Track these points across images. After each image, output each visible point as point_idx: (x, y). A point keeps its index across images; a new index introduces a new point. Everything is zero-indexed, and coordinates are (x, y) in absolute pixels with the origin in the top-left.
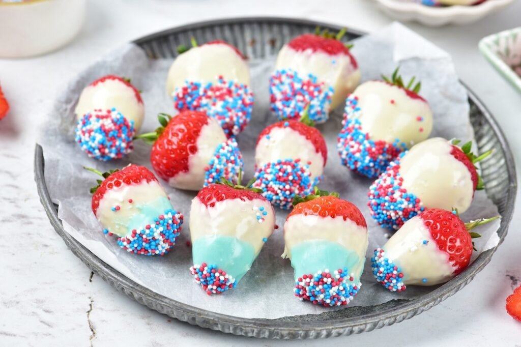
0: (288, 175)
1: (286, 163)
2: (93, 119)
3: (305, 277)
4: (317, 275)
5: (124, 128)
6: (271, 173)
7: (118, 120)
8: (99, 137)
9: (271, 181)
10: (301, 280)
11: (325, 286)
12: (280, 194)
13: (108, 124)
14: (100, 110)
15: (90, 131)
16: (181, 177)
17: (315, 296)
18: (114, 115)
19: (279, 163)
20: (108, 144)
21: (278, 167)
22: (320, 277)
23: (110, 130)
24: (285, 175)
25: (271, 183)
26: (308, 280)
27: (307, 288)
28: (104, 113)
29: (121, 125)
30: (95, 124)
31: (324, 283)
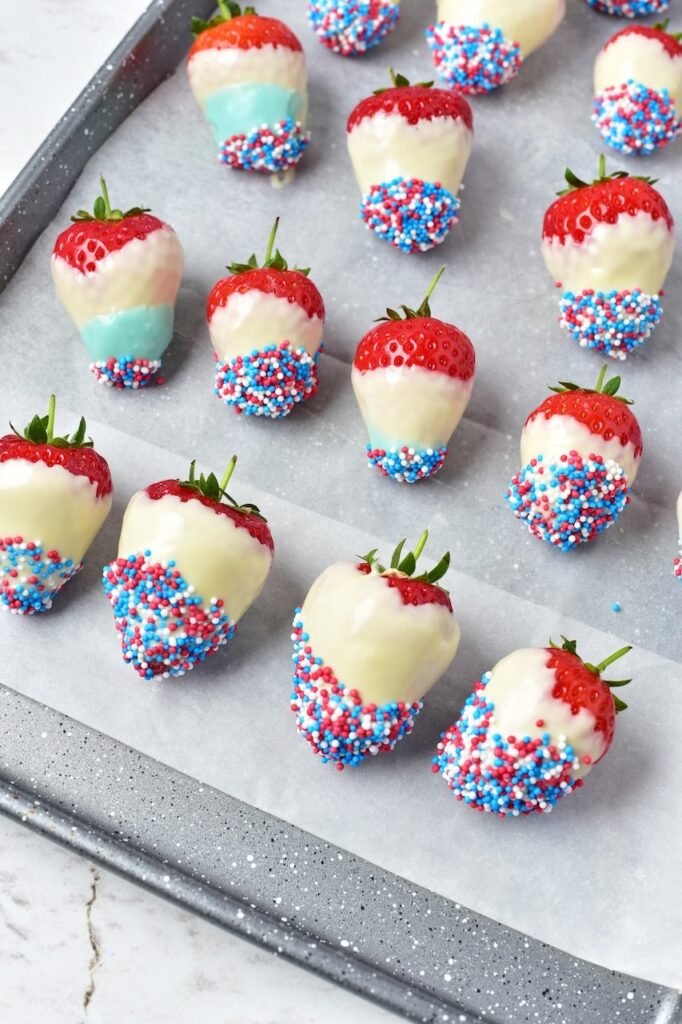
2: (606, 104)
7: (639, 96)
13: (626, 105)
14: (612, 88)
18: (633, 90)
20: (637, 133)
23: (633, 113)
28: (618, 91)
30: (610, 110)
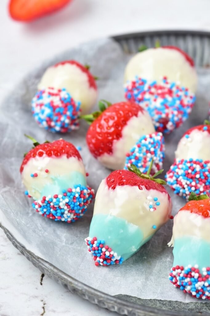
0: (196, 173)
1: (196, 163)
3: (178, 268)
4: (187, 268)
5: (69, 106)
6: (182, 169)
8: (48, 111)
9: (181, 175)
10: (174, 270)
11: (193, 279)
12: (186, 189)
15: (41, 105)
16: (106, 157)
17: (184, 287)
19: (191, 162)
21: (189, 165)
22: (189, 270)
24: (193, 173)
25: (181, 178)
26: (179, 271)
27: (178, 278)
29: (69, 103)
31: (191, 277)
